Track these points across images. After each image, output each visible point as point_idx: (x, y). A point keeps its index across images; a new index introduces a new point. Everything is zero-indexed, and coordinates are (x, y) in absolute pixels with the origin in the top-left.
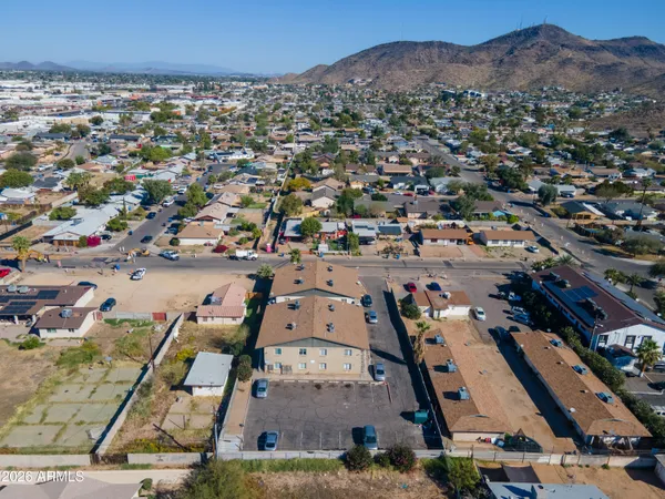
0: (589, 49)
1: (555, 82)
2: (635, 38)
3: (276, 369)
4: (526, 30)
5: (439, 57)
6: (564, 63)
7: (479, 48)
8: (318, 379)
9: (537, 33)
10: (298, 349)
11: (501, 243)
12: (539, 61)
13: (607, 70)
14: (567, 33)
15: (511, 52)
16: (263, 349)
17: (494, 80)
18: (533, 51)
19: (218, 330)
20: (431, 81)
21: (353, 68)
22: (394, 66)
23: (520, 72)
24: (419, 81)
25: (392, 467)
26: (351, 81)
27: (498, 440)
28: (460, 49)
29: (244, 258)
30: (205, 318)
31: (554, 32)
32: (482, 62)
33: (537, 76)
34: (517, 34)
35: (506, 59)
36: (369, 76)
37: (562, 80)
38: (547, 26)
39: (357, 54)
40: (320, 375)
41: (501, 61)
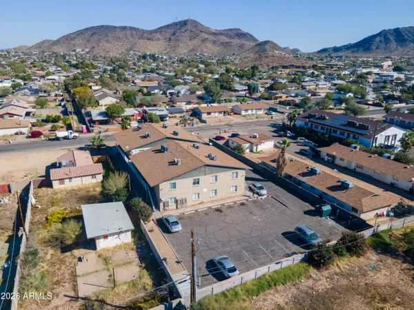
0: (215, 34)
1: (202, 51)
2: (234, 29)
3: (172, 205)
4: (180, 22)
5: (132, 36)
6: (204, 40)
7: (155, 31)
8: (215, 205)
9: (186, 24)
10: (191, 180)
11: (250, 112)
12: (190, 39)
13: (226, 44)
14: (202, 25)
15: (174, 34)
16: (158, 186)
17: (168, 50)
18: (186, 34)
19: (80, 189)
20: (130, 50)
21: (74, 42)
22: (103, 41)
23: (182, 45)
24: (123, 50)
25: (348, 254)
26: (74, 51)
27: (388, 212)
28: (144, 32)
29: (65, 138)
30: (61, 180)
31: (195, 24)
32: (158, 39)
33: (191, 48)
34: (176, 24)
35: (173, 38)
36: (86, 47)
37: (205, 50)
38: (191, 20)
39: (74, 33)
40: (213, 201)
41: (170, 39)
